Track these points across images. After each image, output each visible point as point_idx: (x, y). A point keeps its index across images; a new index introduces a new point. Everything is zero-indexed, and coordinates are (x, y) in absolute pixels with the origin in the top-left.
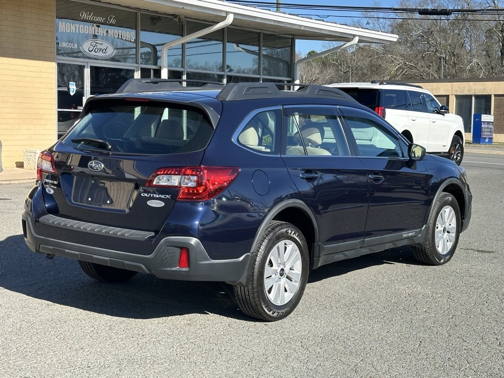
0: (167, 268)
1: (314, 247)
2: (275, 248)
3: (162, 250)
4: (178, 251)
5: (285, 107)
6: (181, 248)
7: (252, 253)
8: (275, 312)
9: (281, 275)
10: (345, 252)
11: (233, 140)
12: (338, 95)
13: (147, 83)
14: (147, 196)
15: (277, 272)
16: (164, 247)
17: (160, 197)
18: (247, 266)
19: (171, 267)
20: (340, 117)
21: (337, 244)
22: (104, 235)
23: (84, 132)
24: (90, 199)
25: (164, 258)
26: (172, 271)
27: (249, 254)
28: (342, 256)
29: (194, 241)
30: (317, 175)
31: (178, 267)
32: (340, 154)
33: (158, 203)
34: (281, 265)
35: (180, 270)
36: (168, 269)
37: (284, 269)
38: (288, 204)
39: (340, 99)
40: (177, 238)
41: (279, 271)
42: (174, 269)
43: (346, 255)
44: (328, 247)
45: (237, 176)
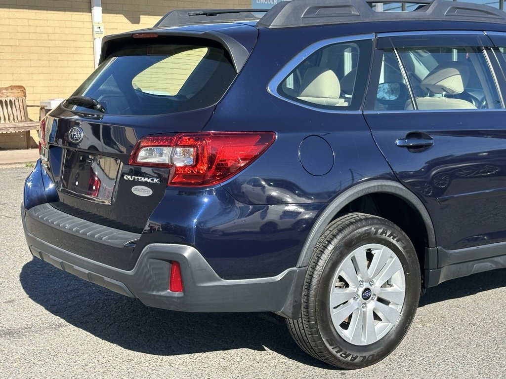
0: (153, 291)
1: (428, 252)
2: (348, 259)
3: (144, 264)
4: (167, 266)
5: (379, 36)
6: (171, 262)
7: (300, 267)
8: (357, 357)
9: (366, 298)
10: (495, 259)
11: (269, 90)
12: (490, 16)
13: (197, 15)
14: (130, 179)
15: (358, 295)
16: (145, 259)
17: (146, 182)
18: (292, 288)
19: (158, 291)
20: (488, 49)
21: (475, 248)
22: (82, 236)
23: (101, 87)
24: (77, 183)
25: (148, 276)
26: (160, 296)
27: (295, 268)
28: (489, 264)
29: (189, 251)
30: (431, 142)
31: (169, 291)
32: (489, 108)
33: (145, 191)
34: (364, 284)
35: (171, 295)
36: (154, 293)
37: (370, 288)
38: (369, 188)
39: (493, 21)
40: (165, 247)
41: (360, 293)
42: (162, 293)
43: (496, 263)
44: (456, 253)
45: (268, 147)
